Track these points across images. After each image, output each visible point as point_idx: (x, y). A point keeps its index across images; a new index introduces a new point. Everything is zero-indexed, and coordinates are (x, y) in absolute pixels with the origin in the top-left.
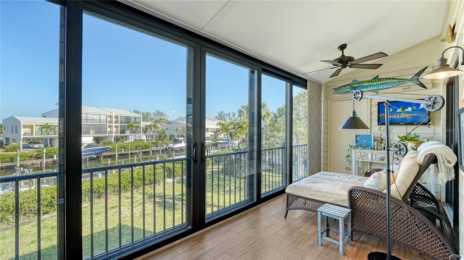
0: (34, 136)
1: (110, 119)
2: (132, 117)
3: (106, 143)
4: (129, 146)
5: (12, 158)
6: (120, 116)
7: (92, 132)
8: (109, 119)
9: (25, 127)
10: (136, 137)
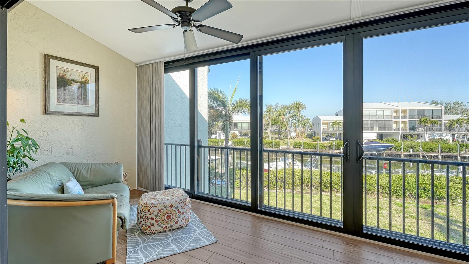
0: (329, 131)
1: (396, 114)
2: (426, 110)
3: (390, 141)
4: (421, 146)
5: (315, 146)
6: (409, 110)
7: (375, 128)
8: (394, 115)
9: (324, 124)
10: (434, 136)
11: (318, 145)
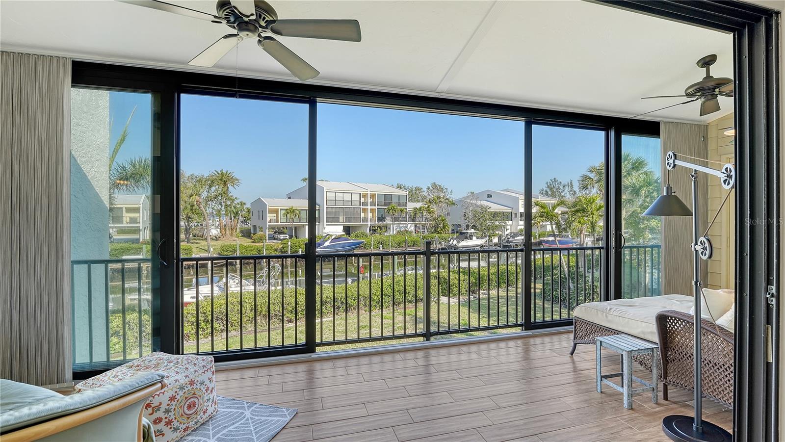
0: (279, 223)
1: (365, 200)
2: (394, 195)
3: (359, 235)
4: (390, 241)
5: (259, 251)
6: (377, 194)
7: (341, 218)
8: (362, 200)
9: (271, 211)
10: (400, 228)
11: (265, 247)
